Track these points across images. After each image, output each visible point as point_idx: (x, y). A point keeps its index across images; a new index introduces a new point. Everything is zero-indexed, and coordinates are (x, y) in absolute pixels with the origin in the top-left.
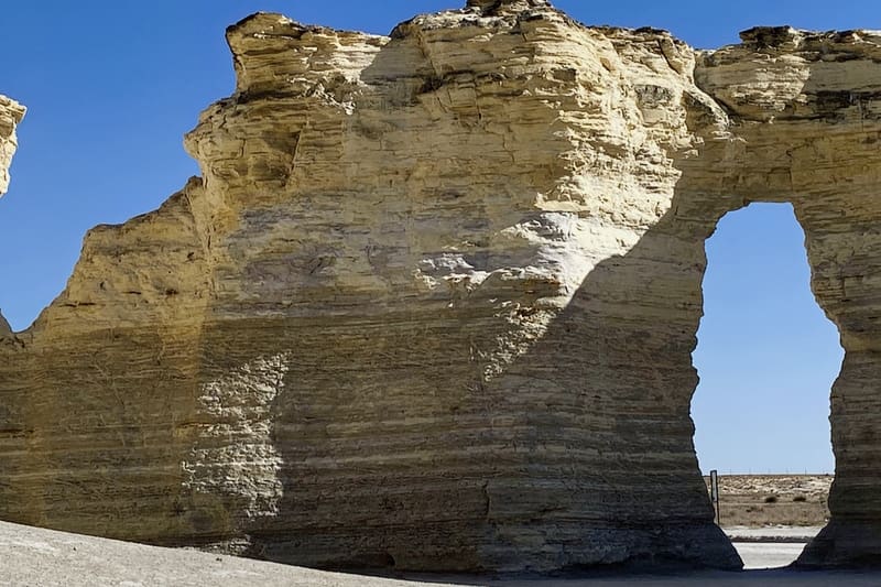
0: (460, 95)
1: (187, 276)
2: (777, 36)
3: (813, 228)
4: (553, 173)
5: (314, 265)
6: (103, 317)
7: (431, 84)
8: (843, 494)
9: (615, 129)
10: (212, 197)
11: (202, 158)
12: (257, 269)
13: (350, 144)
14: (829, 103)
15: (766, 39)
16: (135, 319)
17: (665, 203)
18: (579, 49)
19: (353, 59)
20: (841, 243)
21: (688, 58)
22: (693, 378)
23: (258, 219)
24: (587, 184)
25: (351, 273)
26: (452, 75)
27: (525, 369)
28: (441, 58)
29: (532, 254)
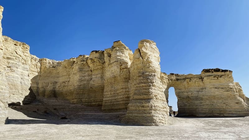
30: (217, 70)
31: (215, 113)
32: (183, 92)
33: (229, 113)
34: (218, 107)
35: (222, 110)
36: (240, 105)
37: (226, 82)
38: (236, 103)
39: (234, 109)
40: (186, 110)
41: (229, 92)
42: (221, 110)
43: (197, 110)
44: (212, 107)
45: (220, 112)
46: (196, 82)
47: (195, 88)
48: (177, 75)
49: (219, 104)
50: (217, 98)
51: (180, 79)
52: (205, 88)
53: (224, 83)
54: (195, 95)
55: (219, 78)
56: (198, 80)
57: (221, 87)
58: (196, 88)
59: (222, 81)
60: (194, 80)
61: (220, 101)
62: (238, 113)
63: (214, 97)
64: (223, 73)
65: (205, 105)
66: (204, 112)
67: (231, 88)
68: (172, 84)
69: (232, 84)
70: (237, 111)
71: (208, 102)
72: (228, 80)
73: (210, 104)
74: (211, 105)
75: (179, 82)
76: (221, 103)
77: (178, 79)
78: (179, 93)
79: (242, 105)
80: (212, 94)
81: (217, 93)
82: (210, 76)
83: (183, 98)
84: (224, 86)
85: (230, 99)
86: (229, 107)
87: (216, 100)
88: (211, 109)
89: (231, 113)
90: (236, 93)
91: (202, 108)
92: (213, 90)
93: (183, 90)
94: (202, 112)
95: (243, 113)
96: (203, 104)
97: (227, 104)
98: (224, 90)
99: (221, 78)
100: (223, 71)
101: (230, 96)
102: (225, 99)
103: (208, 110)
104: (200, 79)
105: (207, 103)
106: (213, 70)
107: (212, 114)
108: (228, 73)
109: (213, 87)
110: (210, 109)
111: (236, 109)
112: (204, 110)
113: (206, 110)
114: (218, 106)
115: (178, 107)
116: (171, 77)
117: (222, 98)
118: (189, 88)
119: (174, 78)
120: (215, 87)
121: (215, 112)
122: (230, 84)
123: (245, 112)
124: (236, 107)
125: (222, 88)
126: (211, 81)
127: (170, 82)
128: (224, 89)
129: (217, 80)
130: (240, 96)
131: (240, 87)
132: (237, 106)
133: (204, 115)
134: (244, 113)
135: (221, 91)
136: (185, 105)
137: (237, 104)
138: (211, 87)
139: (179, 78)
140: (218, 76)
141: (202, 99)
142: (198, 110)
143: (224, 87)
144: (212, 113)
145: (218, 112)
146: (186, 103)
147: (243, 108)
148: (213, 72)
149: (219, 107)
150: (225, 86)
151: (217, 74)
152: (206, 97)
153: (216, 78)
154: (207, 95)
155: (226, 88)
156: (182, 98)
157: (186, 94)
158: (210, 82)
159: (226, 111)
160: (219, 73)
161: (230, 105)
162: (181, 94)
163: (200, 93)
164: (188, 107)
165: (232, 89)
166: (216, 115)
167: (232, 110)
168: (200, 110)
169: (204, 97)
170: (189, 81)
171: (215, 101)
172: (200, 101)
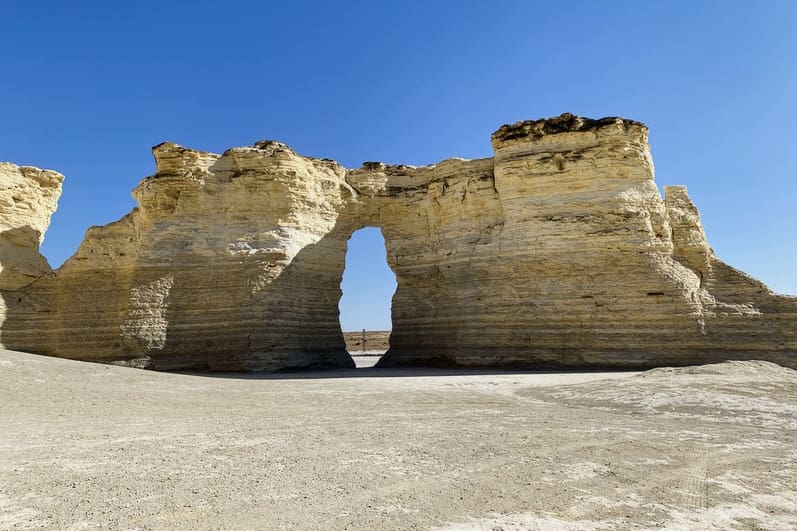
0: (248, 179)
1: (129, 248)
2: (376, 165)
3: (388, 237)
4: (285, 212)
5: (184, 245)
6: (91, 264)
7: (237, 174)
8: (395, 339)
9: (311, 196)
10: (142, 216)
11: (139, 199)
12: (159, 246)
13: (202, 197)
14: (394, 191)
15: (372, 166)
16: (106, 265)
17: (332, 224)
18: (298, 164)
19: (205, 163)
20: (398, 243)
21: (343, 171)
22: (340, 294)
23: (161, 226)
24: (300, 216)
25: (200, 248)
26: (246, 171)
27: (269, 289)
28: (241, 164)
29: (276, 243)
30: (564, 124)
31: (540, 347)
32: (418, 250)
33: (610, 345)
34: (554, 317)
35: (574, 333)
36: (673, 307)
37: (604, 181)
38: (650, 294)
39: (636, 327)
40: (422, 333)
41: (613, 239)
42: (568, 331)
43: (461, 332)
44: (529, 317)
45: (564, 341)
46: (468, 195)
47: (462, 224)
48: (397, 171)
49: (559, 303)
50: (551, 273)
51: (407, 189)
52: (502, 224)
53: (594, 188)
54: (458, 261)
55: (568, 165)
56: (474, 186)
57: (577, 210)
58: (468, 224)
59: (586, 180)
60: (459, 187)
61: (568, 285)
62: (658, 345)
63: (539, 267)
64: (590, 137)
65: (496, 309)
66: (488, 342)
67: (628, 216)
68: (364, 210)
69: (638, 196)
70: (653, 337)
71: (509, 293)
72: (614, 172)
73: (518, 300)
74: (525, 308)
75: (401, 199)
76: (572, 295)
77: (399, 189)
78: (404, 252)
79: (685, 302)
80: (531, 251)
81: (553, 245)
82: (521, 156)
83: (419, 277)
84: (591, 205)
85: (620, 272)
86: (610, 316)
87: (548, 280)
88: (523, 327)
89: (616, 345)
90: (655, 242)
91: (484, 321)
92: (534, 227)
93: (419, 240)
94: (481, 343)
95: (685, 344)
96: (488, 301)
97: (600, 299)
98: (587, 227)
99: (580, 163)
100: (591, 125)
101: (618, 260)
102: (592, 274)
103: (505, 331)
104: (484, 178)
105: (506, 297)
106: (542, 126)
107: (522, 353)
108: (616, 132)
109: (535, 213)
110: (516, 327)
111: (647, 327)
112: (491, 331)
113: (497, 331)
114: (557, 312)
115: (394, 318)
116: (365, 179)
117: (575, 269)
118: (443, 227)
119: (379, 182)
120: (545, 212)
121: (541, 343)
122: (625, 196)
123: (693, 343)
124: (649, 316)
125: (581, 218)
126: (530, 181)
127: (351, 205)
128: (587, 222)
129: (557, 177)
130: (681, 257)
131: (691, 208)
132: (654, 313)
133: (488, 360)
134: (690, 348)
135: (573, 231)
136: (423, 311)
137: (652, 299)
138: (526, 213)
139: (403, 182)
140: (564, 153)
141: (484, 278)
142: (464, 331)
143: (589, 210)
144: (526, 347)
145: (551, 343)
146: (428, 302)
147: (688, 319)
148: (539, 136)
149: (560, 317)
150: (597, 208)
151: (560, 146)
152: (504, 269)
153: (554, 168)
154: (510, 259)
155: (600, 215)
156: (414, 276)
157: (428, 256)
158: (522, 191)
159: (594, 334)
160: (571, 140)
161: (616, 307)
162: (409, 258)
163: (480, 248)
164: (431, 319)
165: (634, 220)
166: (547, 356)
167: (625, 331)
168: (472, 331)
169: (492, 269)
170: (438, 194)
171: (544, 287)
172: (475, 286)
